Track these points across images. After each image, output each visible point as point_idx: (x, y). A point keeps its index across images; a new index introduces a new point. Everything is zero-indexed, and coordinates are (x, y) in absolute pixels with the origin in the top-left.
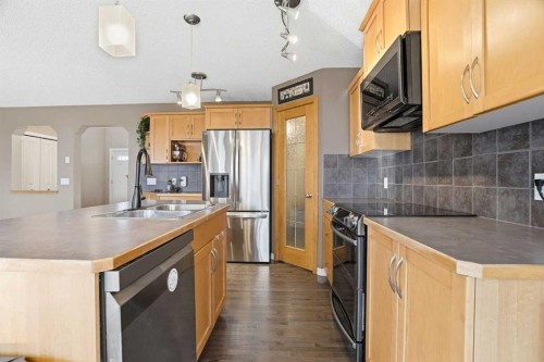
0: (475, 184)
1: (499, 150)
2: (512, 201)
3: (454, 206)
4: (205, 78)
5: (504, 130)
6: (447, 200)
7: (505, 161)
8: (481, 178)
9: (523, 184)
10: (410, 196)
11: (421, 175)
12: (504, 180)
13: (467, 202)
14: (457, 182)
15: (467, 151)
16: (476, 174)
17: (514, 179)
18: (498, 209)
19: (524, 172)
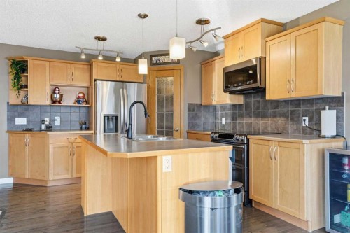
0: (280, 121)
1: (290, 108)
2: (295, 127)
3: (270, 130)
4: (106, 39)
5: (292, 101)
6: (266, 128)
7: (292, 112)
8: (283, 119)
9: (299, 120)
10: (243, 127)
11: (250, 117)
12: (292, 119)
13: (277, 128)
14: (271, 120)
15: (277, 107)
16: (280, 117)
17: (296, 119)
18: (290, 130)
19: (299, 117)
